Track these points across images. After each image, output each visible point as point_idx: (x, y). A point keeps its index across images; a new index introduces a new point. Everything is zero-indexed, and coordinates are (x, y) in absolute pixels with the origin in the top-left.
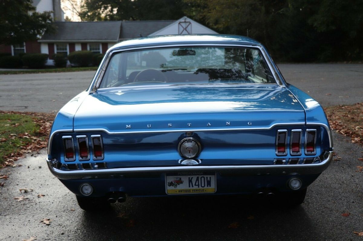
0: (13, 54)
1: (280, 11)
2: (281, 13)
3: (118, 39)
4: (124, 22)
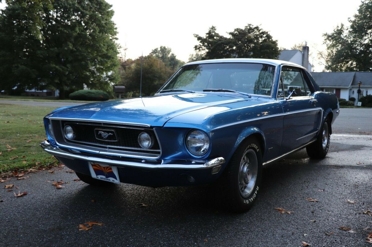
3: (350, 86)
4: (357, 73)
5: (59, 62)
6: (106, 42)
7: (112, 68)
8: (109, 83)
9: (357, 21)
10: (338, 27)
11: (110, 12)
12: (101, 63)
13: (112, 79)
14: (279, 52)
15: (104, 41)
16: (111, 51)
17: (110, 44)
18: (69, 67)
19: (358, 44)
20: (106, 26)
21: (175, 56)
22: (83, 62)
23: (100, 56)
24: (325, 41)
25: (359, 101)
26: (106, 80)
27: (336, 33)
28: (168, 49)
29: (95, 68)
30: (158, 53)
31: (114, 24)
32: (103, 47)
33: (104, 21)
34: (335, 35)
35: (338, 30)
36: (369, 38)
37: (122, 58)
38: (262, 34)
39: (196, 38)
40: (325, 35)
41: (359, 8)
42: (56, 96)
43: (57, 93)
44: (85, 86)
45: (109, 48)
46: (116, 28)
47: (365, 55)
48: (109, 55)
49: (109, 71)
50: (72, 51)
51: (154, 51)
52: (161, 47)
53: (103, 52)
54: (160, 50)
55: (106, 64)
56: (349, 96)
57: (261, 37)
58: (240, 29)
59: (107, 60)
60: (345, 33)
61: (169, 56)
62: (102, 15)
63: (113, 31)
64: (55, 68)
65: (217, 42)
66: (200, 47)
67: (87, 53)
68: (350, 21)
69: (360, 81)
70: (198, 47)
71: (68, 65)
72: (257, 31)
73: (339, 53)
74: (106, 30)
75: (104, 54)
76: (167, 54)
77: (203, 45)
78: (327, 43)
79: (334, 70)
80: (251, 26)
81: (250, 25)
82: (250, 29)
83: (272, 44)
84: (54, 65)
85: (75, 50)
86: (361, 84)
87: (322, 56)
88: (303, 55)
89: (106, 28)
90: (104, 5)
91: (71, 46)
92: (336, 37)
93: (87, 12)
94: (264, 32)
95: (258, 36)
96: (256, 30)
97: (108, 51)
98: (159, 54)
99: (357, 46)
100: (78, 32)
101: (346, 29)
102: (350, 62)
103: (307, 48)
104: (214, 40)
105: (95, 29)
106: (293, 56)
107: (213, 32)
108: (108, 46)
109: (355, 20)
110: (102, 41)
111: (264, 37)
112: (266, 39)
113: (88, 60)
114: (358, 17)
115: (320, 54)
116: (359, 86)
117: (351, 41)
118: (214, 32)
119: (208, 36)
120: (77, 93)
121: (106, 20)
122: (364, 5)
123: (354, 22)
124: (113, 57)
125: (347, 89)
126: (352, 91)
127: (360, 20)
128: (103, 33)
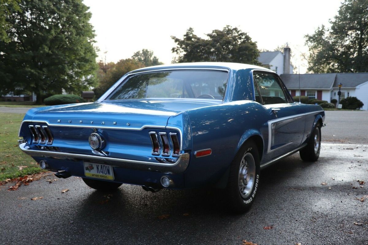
3: (331, 88)
4: (338, 74)
5: (35, 66)
6: (84, 45)
7: (91, 72)
8: (88, 87)
9: (337, 22)
10: (319, 28)
11: (87, 14)
12: (79, 66)
13: (90, 83)
14: (258, 54)
15: (82, 44)
16: (89, 54)
17: (88, 47)
18: (46, 71)
19: (338, 45)
20: (84, 29)
21: (158, 59)
22: (60, 66)
23: (78, 60)
24: (306, 43)
25: (340, 103)
26: (85, 85)
27: (317, 35)
28: (150, 52)
29: (73, 72)
30: (140, 56)
31: (92, 26)
32: (80, 50)
33: (81, 24)
34: (316, 36)
35: (319, 31)
36: (349, 39)
37: (102, 61)
38: (241, 36)
39: (174, 40)
40: (307, 36)
41: (339, 9)
42: (34, 101)
43: (35, 98)
44: (63, 90)
45: (86, 51)
46: (94, 31)
47: (346, 56)
48: (87, 58)
49: (88, 75)
50: (48, 54)
51: (136, 54)
52: (143, 50)
53: (81, 55)
54: (142, 53)
55: (84, 68)
56: (331, 98)
57: (240, 38)
58: (218, 30)
59: (85, 64)
60: (327, 35)
61: (152, 59)
62: (79, 17)
63: (91, 33)
64: (30, 72)
65: (194, 44)
66: (177, 50)
67: (64, 57)
68: (331, 22)
69: (340, 83)
70: (175, 49)
71: (44, 69)
72: (236, 33)
73: (320, 55)
74: (84, 33)
75: (82, 58)
76: (150, 57)
77: (181, 47)
78: (308, 44)
79: (316, 72)
80: (230, 28)
81: (229, 26)
82: (229, 30)
83: (251, 45)
84: (29, 69)
85: (51, 53)
86: (341, 86)
87: (305, 58)
88: (285, 57)
89: (84, 31)
90: (81, 7)
91: (47, 49)
92: (317, 38)
93: (63, 14)
94: (243, 33)
95: (237, 38)
96: (234, 31)
97: (86, 54)
98: (142, 57)
99: (338, 47)
100: (54, 34)
101: (327, 30)
102: (332, 64)
103: (288, 49)
104: (192, 42)
105: (72, 32)
106: (274, 58)
107: (190, 34)
108: (86, 49)
109: (336, 21)
110: (79, 43)
111: (242, 38)
112: (245, 41)
113: (65, 64)
114: (338, 18)
115: (303, 55)
116: (340, 87)
117: (332, 43)
118: (192, 33)
119: (186, 38)
120: (52, 98)
121: (83, 22)
122: (344, 7)
123: (335, 23)
124: (91, 60)
125: (328, 91)
126: (334, 93)
127: (341, 21)
128: (80, 36)
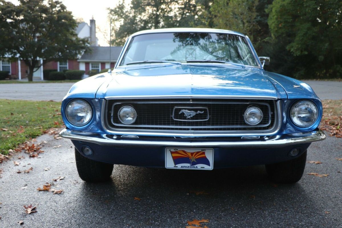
0: (59, 70)
1: (264, 40)
2: (266, 41)
10: (120, 2)
24: (108, 15)
34: (117, 9)
35: (120, 5)
40: (108, 9)
60: (127, 9)
73: (122, 28)
78: (110, 17)
92: (119, 11)
94: (58, 1)
101: (128, 4)
103: (94, 21)
106: (82, 29)
111: (58, 7)
112: (61, 9)
117: (132, 17)
